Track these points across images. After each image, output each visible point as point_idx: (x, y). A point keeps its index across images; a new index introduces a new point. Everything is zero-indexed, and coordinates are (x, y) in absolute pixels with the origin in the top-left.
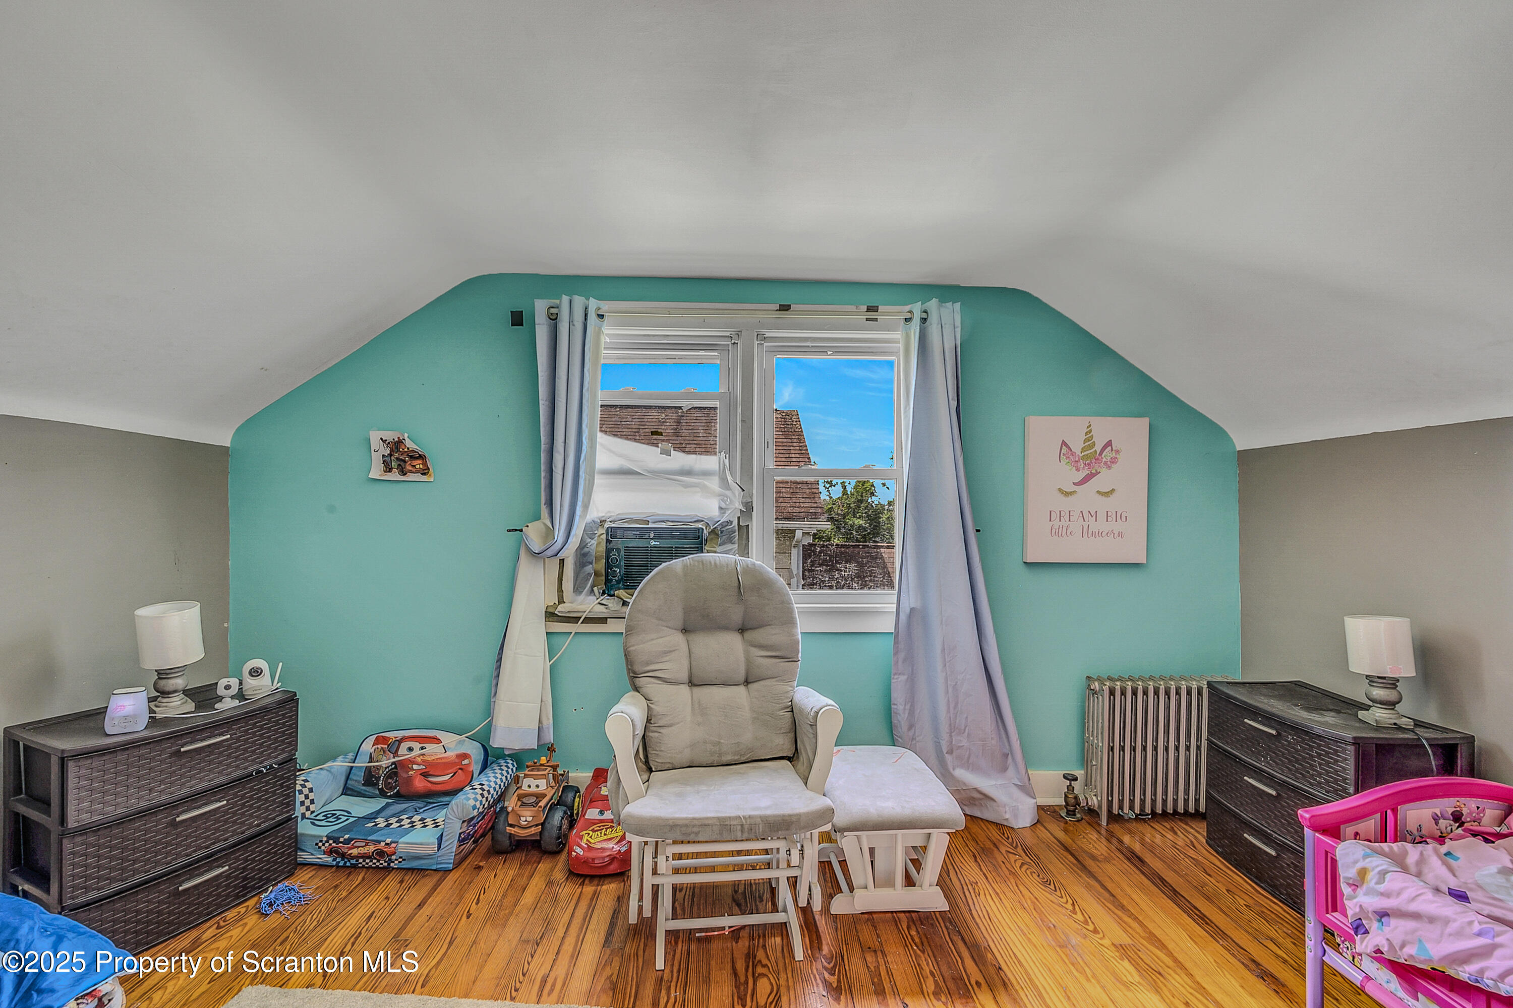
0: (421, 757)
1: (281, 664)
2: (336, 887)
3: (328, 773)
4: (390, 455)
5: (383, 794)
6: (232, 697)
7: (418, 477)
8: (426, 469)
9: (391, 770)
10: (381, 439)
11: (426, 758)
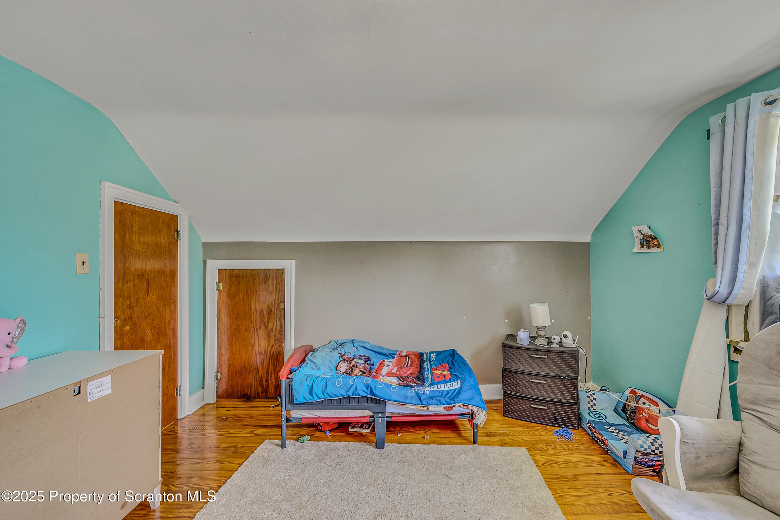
0: (648, 410)
1: (578, 336)
2: (583, 444)
3: (607, 396)
4: (643, 238)
5: (628, 420)
6: (557, 344)
7: (655, 249)
8: (659, 245)
9: (633, 409)
10: (638, 230)
11: (650, 412)
